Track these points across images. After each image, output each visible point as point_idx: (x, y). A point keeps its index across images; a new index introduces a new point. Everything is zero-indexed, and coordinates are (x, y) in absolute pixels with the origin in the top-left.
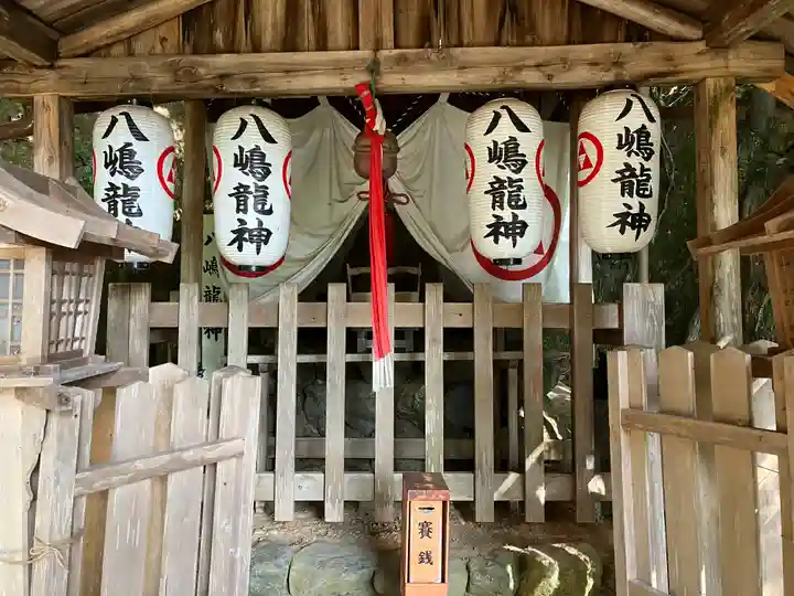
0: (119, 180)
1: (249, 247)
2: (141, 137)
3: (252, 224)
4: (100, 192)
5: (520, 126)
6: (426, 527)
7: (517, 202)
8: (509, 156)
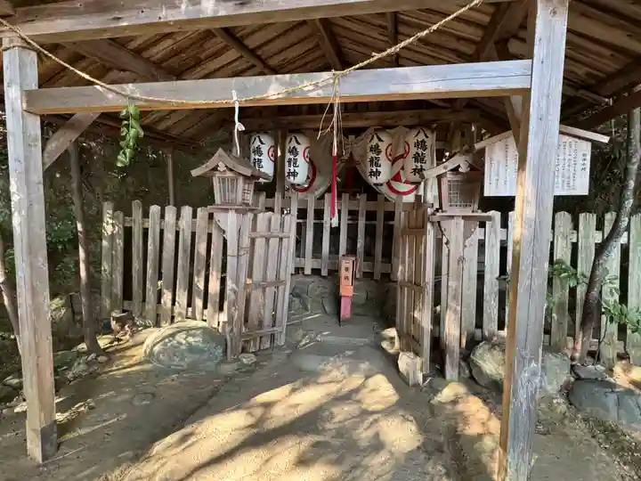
0: (257, 157)
1: (292, 178)
2: (262, 143)
3: (292, 170)
4: (252, 160)
5: (380, 140)
6: (347, 269)
7: (378, 165)
8: (376, 149)
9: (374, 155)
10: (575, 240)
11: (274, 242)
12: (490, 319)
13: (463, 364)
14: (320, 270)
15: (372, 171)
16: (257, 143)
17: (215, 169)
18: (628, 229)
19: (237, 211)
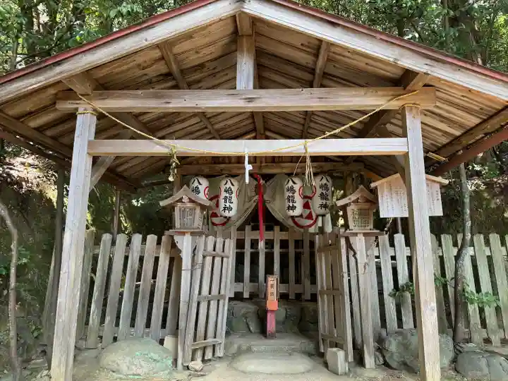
1: (227, 212)
2: (200, 184)
3: (228, 206)
5: (294, 183)
6: (272, 286)
7: (293, 202)
8: (292, 190)
9: (291, 195)
10: (441, 254)
11: (218, 260)
12: (391, 320)
13: (378, 353)
14: (242, 293)
15: (289, 206)
16: (196, 184)
17: (180, 200)
18: (472, 245)
19: (193, 234)
